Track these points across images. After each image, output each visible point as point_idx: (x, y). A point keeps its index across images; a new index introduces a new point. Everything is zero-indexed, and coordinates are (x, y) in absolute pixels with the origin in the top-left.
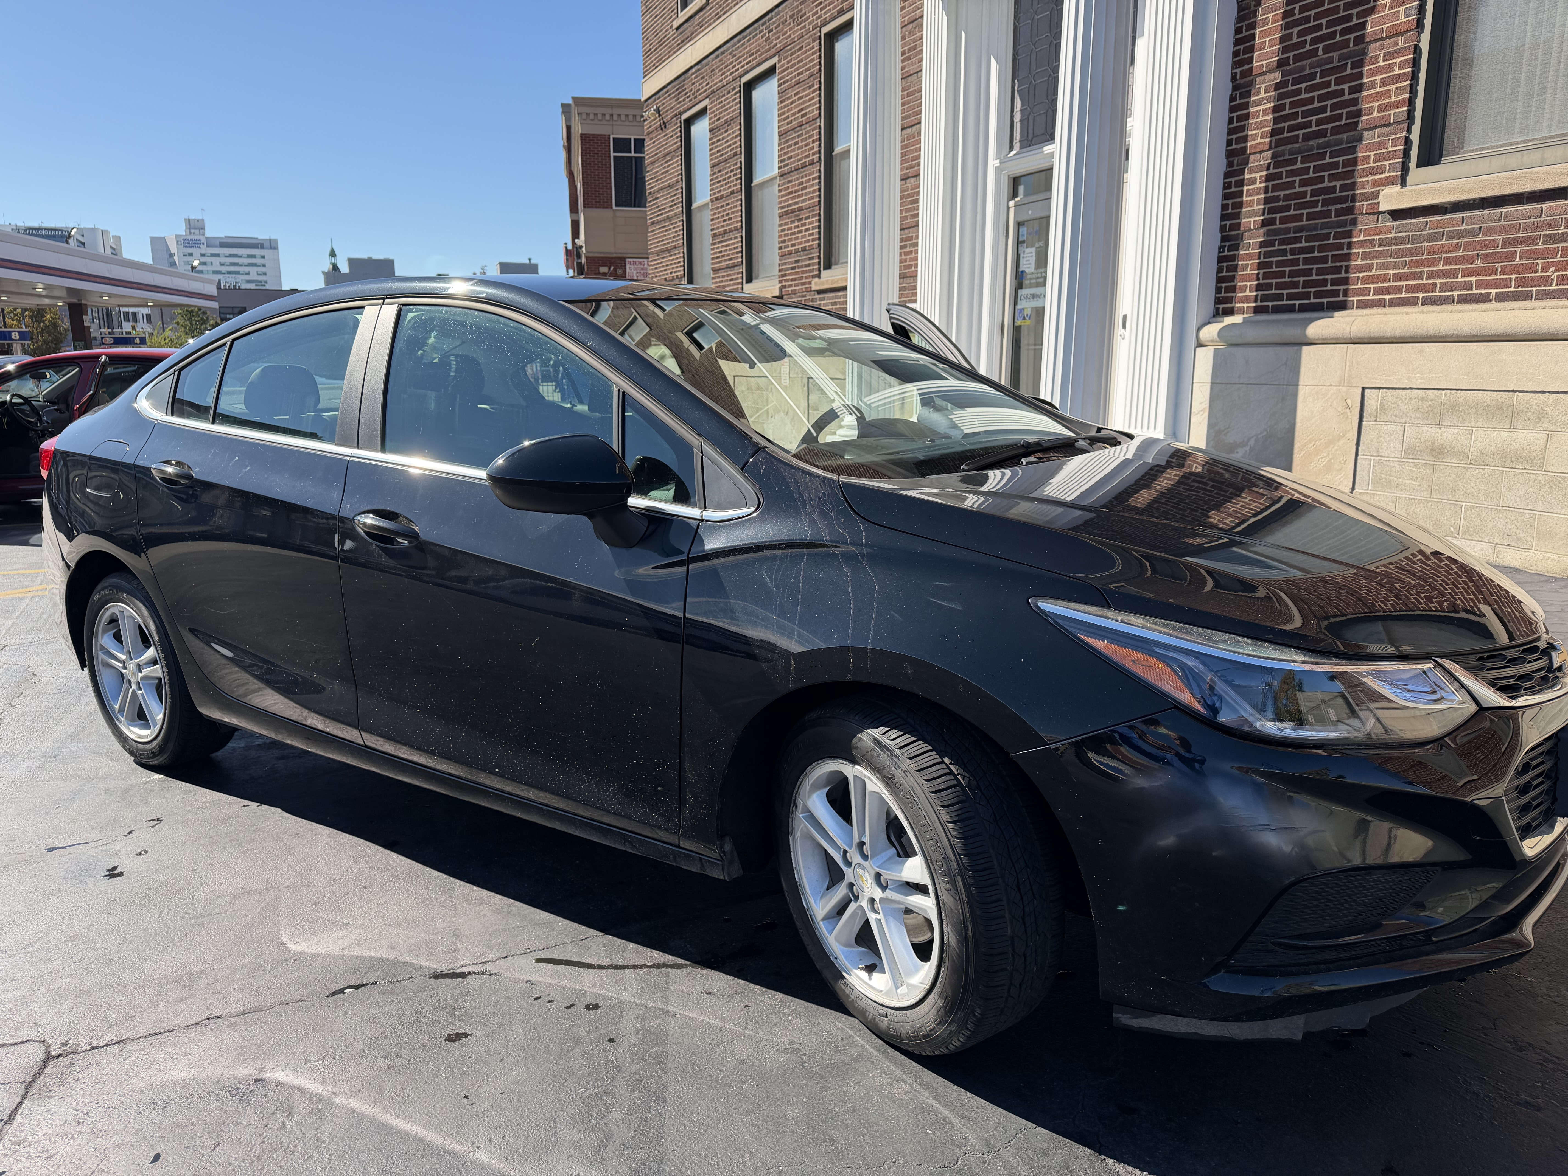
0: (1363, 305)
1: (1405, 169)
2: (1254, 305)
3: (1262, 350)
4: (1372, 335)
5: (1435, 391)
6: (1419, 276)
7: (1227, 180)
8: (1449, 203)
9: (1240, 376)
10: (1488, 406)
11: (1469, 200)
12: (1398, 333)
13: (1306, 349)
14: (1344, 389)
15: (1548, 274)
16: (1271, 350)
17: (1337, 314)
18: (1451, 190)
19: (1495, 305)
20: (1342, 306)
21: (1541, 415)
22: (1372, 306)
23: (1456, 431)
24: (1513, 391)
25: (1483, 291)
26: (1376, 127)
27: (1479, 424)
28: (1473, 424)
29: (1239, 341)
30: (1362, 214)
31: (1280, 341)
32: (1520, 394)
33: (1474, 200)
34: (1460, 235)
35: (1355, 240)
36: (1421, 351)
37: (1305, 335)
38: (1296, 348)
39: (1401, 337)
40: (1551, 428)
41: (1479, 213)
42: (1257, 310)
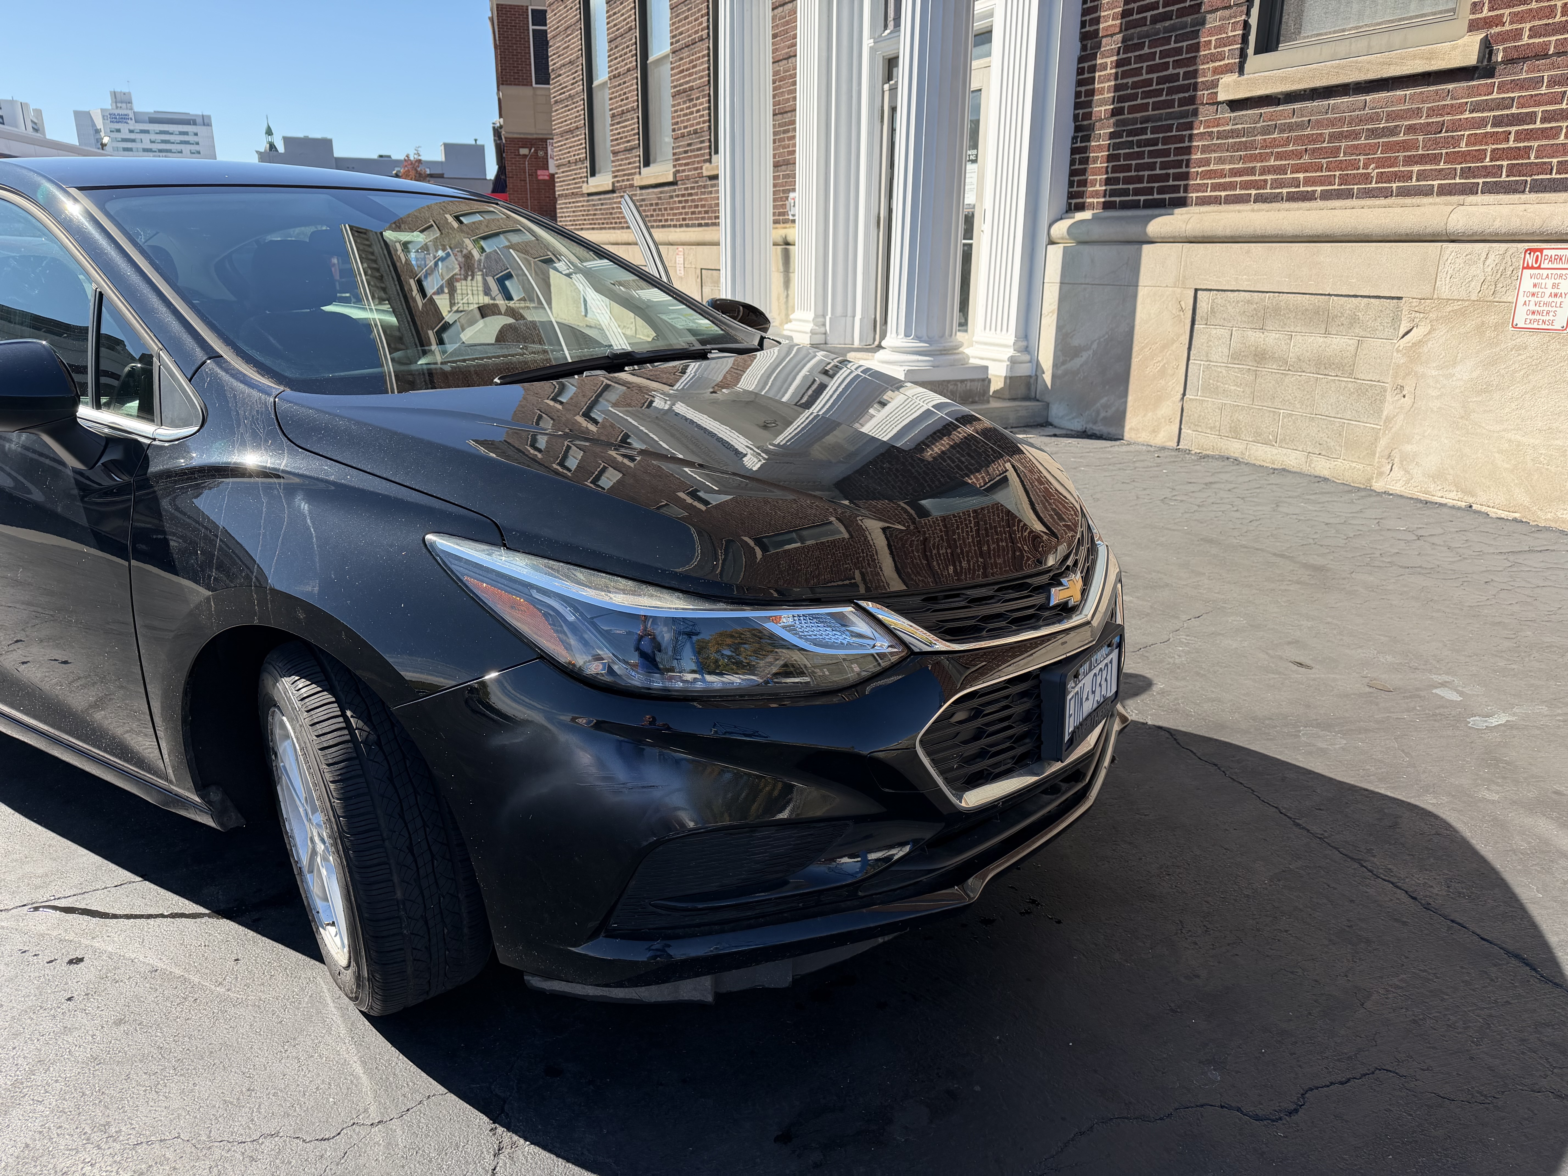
0: (1203, 202)
1: (1243, 55)
2: (1103, 200)
3: (1106, 248)
4: (1205, 234)
5: (1260, 294)
6: (1251, 171)
7: (1080, 66)
8: (1282, 93)
9: (1086, 276)
10: (1307, 310)
11: (1300, 91)
12: (1228, 232)
13: (1146, 248)
14: (1179, 290)
15: (1369, 171)
16: (1115, 248)
17: (1177, 211)
18: (1283, 79)
19: (1320, 203)
20: (1182, 203)
21: (1354, 320)
22: (1209, 203)
23: (1277, 336)
24: (1329, 295)
25: (1309, 189)
26: (1217, 10)
27: (1298, 329)
28: (1292, 329)
29: (1086, 238)
30: (1202, 104)
31: (1123, 239)
32: (1335, 298)
33: (1305, 90)
34: (1291, 128)
35: (1195, 132)
36: (1248, 252)
37: (1145, 233)
38: (1137, 246)
39: (1232, 237)
40: (1361, 334)
41: (1308, 104)
42: (1107, 206)
